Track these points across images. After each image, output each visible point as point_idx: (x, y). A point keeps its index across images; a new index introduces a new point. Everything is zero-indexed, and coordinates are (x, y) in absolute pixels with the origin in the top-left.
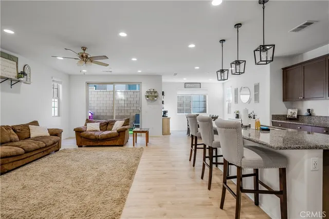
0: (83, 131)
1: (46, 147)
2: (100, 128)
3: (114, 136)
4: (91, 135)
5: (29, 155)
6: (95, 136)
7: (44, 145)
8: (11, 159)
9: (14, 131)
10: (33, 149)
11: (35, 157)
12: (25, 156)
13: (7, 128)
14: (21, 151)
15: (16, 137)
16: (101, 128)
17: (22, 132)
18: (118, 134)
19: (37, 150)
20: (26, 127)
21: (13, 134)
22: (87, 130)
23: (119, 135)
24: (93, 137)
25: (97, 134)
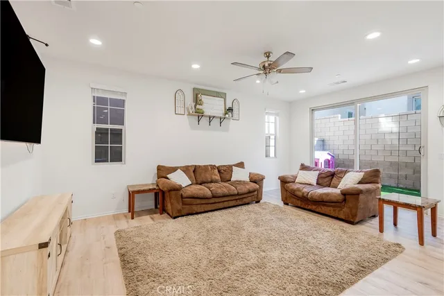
0: (289, 182)
1: (238, 194)
2: (317, 180)
3: (334, 199)
4: (298, 190)
5: (217, 200)
6: (303, 193)
7: (236, 192)
8: (198, 201)
9: (219, 171)
10: (221, 195)
11: (226, 204)
12: (212, 201)
13: (213, 167)
14: (209, 193)
15: (217, 177)
16: (320, 181)
17: (224, 173)
18: (342, 197)
19: (224, 196)
20: (229, 169)
21: (215, 175)
22: (297, 181)
23: (345, 200)
24: (299, 194)
25: (306, 190)
